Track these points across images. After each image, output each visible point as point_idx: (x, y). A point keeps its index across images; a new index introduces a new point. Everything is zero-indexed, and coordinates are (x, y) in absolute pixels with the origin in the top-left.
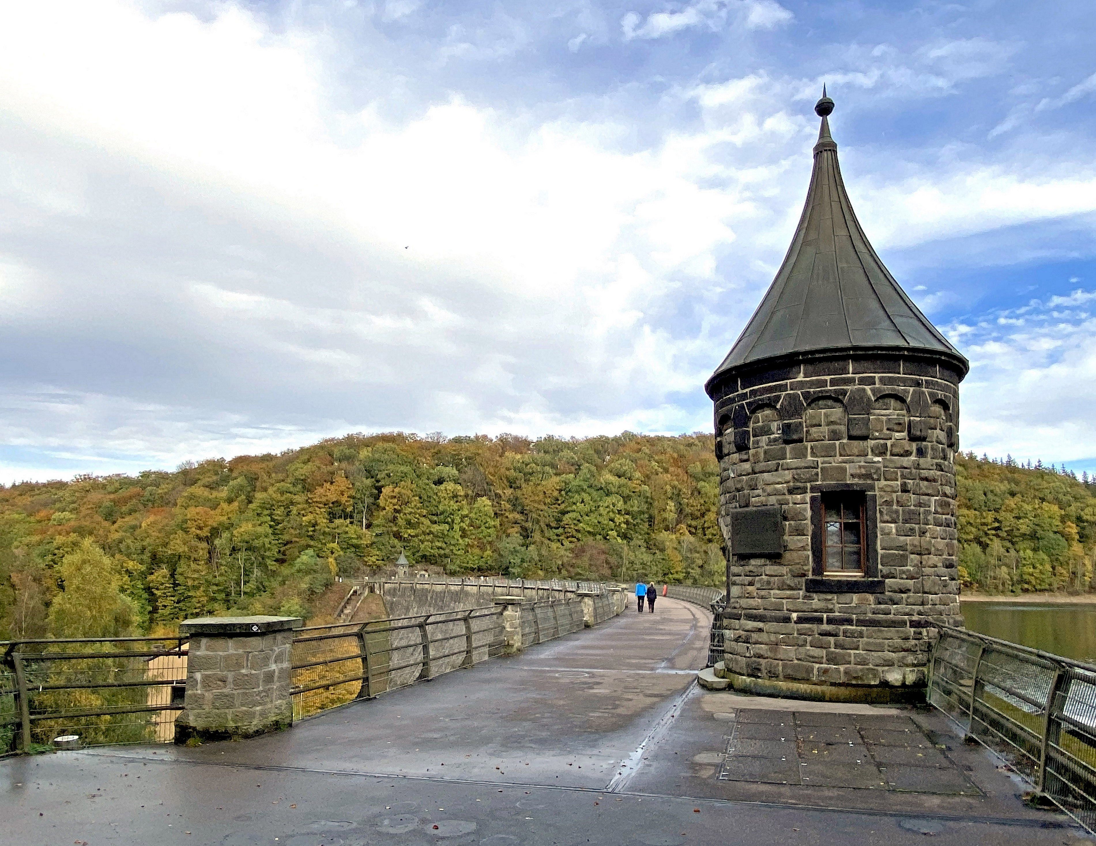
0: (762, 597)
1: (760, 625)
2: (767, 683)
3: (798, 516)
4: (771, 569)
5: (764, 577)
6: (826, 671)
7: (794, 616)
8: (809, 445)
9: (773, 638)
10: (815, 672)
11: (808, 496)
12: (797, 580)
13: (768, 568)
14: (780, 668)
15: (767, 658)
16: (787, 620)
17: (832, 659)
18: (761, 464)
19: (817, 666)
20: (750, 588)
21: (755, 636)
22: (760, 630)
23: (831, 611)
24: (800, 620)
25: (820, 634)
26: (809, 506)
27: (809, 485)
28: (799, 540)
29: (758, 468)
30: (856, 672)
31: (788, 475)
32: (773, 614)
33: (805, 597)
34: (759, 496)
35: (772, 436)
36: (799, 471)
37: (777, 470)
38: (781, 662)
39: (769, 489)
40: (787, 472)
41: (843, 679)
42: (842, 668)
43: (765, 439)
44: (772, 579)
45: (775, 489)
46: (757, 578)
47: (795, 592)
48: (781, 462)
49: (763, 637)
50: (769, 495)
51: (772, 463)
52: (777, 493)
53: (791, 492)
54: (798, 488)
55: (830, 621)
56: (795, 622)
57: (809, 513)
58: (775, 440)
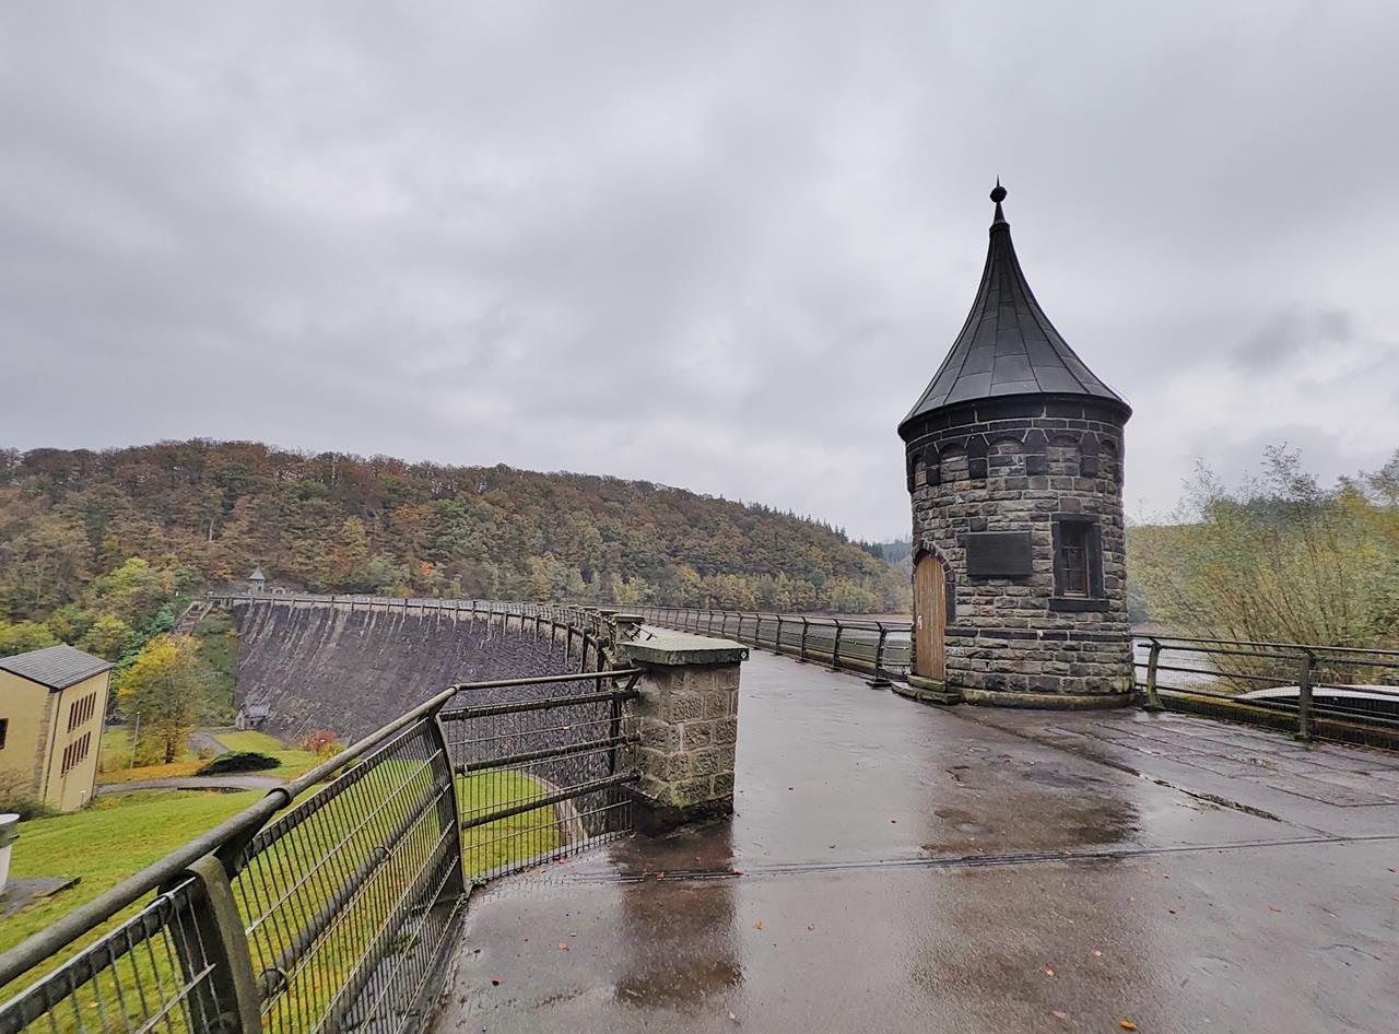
0: (1003, 616)
1: (1005, 642)
2: (1012, 695)
3: (1041, 542)
4: (1012, 589)
5: (1005, 596)
6: (1072, 682)
7: (1040, 632)
8: (1049, 477)
9: (1018, 653)
10: (1061, 682)
11: (1049, 523)
12: (1041, 599)
13: (1008, 588)
14: (1027, 682)
15: (1011, 672)
16: (1033, 636)
17: (1075, 673)
18: (1001, 492)
19: (1063, 678)
20: (989, 607)
21: (997, 652)
22: (1005, 646)
23: (1072, 627)
24: (1046, 637)
25: (1064, 649)
26: (1050, 532)
27: (1050, 513)
28: (1042, 563)
29: (998, 495)
30: (1095, 682)
31: (1031, 504)
32: (1018, 630)
33: (1049, 616)
34: (999, 521)
35: (1013, 467)
36: (1041, 501)
37: (1019, 499)
38: (1026, 676)
39: (1011, 515)
40: (1029, 501)
41: (1086, 689)
42: (1084, 679)
43: (1006, 469)
44: (1015, 599)
45: (1019, 517)
46: (997, 598)
47: (1040, 611)
48: (1023, 492)
49: (1009, 653)
50: (1011, 521)
51: (1014, 493)
52: (1019, 519)
53: (1034, 519)
54: (1041, 516)
55: (1073, 637)
56: (1041, 639)
57: (1051, 540)
58: (1017, 471)
